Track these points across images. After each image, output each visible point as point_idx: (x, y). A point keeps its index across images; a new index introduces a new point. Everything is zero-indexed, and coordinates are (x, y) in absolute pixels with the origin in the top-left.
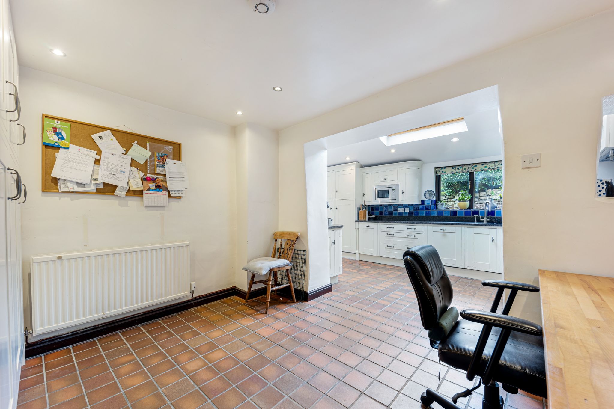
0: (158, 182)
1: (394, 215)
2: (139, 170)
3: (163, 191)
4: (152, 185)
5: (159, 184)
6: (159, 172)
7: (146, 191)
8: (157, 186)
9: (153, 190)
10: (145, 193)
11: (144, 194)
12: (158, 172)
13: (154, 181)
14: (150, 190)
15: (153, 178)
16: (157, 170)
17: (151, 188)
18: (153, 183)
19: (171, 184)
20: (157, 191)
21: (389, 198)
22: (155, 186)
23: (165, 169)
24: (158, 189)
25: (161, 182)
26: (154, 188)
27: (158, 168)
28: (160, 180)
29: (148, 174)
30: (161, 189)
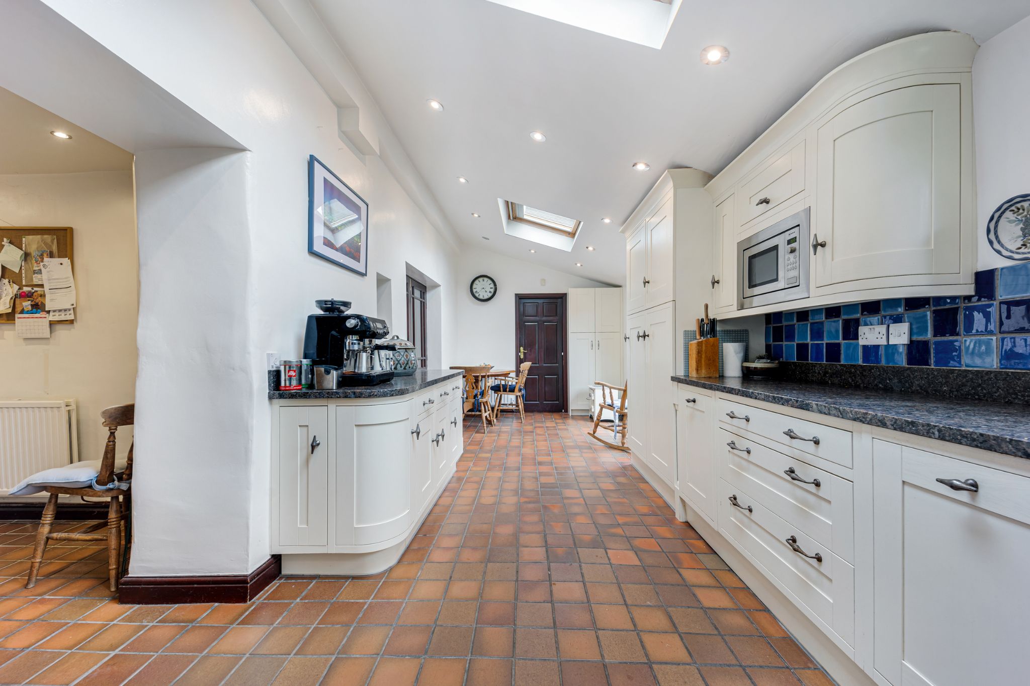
0: (35, 298)
1: (846, 360)
2: (11, 283)
3: (41, 313)
4: (27, 304)
5: (37, 301)
6: (37, 282)
7: (19, 314)
8: (34, 305)
9: (28, 312)
10: (18, 318)
11: (16, 319)
12: (35, 282)
13: (30, 297)
14: (24, 312)
15: (30, 292)
16: (34, 279)
17: (26, 309)
18: (29, 300)
19: (52, 300)
20: (33, 313)
21: (781, 284)
22: (32, 305)
23: (42, 276)
24: (34, 310)
25: (40, 298)
26: (30, 308)
27: (36, 275)
28: (38, 294)
29: (24, 288)
30: (39, 309)
